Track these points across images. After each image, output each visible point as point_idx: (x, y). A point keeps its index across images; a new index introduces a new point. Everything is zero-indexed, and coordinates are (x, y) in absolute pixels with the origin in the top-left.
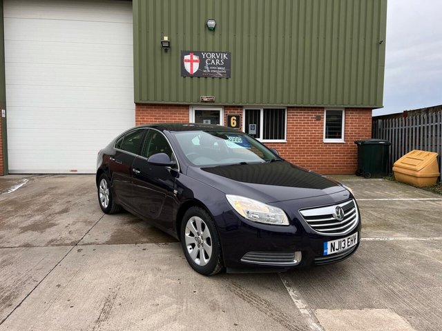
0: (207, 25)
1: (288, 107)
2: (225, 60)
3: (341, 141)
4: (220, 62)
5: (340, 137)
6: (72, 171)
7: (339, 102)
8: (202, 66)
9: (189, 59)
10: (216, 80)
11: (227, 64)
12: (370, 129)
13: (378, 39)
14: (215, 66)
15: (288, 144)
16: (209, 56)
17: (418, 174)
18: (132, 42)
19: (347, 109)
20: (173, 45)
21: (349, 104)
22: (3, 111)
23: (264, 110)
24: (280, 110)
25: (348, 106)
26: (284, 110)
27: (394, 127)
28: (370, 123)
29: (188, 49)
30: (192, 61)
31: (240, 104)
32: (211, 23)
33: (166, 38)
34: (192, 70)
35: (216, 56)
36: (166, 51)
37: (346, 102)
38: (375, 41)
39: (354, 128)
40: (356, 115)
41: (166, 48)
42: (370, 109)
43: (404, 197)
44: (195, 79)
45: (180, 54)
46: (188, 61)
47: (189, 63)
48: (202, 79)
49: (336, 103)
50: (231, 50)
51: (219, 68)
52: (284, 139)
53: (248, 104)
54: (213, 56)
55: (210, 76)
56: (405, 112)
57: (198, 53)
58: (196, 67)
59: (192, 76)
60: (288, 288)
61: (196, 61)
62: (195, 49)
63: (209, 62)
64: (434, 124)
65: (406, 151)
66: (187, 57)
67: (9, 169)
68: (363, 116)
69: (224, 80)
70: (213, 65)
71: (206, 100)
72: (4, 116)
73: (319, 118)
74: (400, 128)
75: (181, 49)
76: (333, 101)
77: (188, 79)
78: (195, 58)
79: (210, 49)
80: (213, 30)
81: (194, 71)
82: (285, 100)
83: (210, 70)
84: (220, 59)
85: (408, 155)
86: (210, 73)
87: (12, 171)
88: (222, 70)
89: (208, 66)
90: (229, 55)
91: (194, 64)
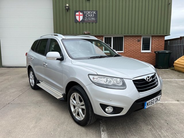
1: (125, 36)
2: (95, 14)
3: (149, 51)
4: (92, 15)
5: (149, 50)
7: (149, 33)
8: (84, 17)
9: (78, 14)
10: (91, 24)
11: (96, 16)
12: (163, 45)
13: (168, 2)
14: (90, 17)
15: (125, 53)
16: (87, 12)
18: (52, 7)
19: (152, 36)
20: (71, 8)
21: (154, 34)
23: (113, 38)
24: (121, 37)
25: (153, 35)
26: (123, 37)
28: (164, 43)
29: (78, 10)
30: (79, 15)
31: (102, 35)
33: (67, 5)
34: (79, 19)
35: (90, 13)
36: (68, 11)
37: (152, 33)
38: (167, 3)
39: (155, 45)
40: (157, 39)
42: (164, 36)
43: (178, 78)
44: (81, 24)
45: (74, 12)
46: (78, 15)
47: (78, 16)
48: (84, 24)
49: (147, 34)
50: (98, 10)
51: (92, 18)
52: (122, 51)
53: (105, 35)
54: (89, 12)
55: (88, 22)
56: (181, 37)
57: (82, 12)
58: (81, 18)
59: (79, 22)
60: (102, 133)
61: (81, 15)
62: (81, 10)
63: (87, 15)
65: (181, 56)
66: (77, 13)
67: (3, 64)
68: (160, 39)
69: (94, 24)
70: (89, 17)
71: (86, 33)
73: (139, 41)
74: (178, 45)
75: (74, 10)
76: (146, 33)
77: (78, 23)
78: (81, 14)
79: (88, 10)
81: (80, 20)
82: (123, 33)
83: (88, 19)
84: (92, 14)
85: (181, 58)
86: (88, 20)
87: (3, 65)
88: (93, 19)
89: (87, 17)
90: (96, 12)
91: (80, 16)
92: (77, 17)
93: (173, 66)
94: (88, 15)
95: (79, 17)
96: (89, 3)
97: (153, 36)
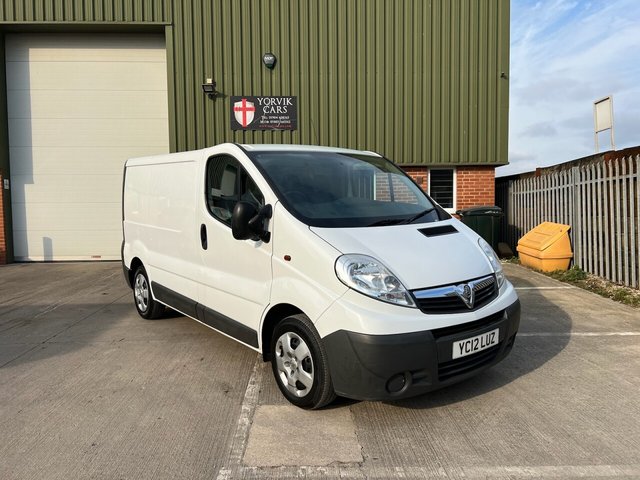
2: (289, 107)
3: (452, 211)
4: (282, 110)
5: (452, 206)
6: (94, 257)
8: (258, 114)
9: (241, 106)
10: (277, 134)
11: (292, 112)
12: (492, 194)
14: (275, 115)
16: (267, 102)
17: (542, 255)
18: (166, 88)
19: (459, 167)
20: (219, 89)
21: (459, 160)
22: (6, 181)
25: (460, 164)
27: (525, 191)
28: (492, 186)
29: (238, 93)
30: (244, 110)
33: (209, 81)
34: (245, 121)
35: (276, 102)
36: (210, 97)
39: (469, 193)
40: (471, 175)
41: (212, 93)
42: (492, 167)
44: (249, 133)
45: (229, 101)
46: (239, 109)
47: (241, 112)
48: (258, 133)
50: (295, 94)
51: (280, 118)
54: (272, 101)
55: (270, 129)
57: (250, 99)
58: (250, 116)
59: (245, 129)
61: (250, 109)
62: (247, 93)
64: (565, 187)
66: (239, 104)
67: (15, 255)
69: (288, 134)
70: (273, 114)
72: (6, 187)
73: (421, 180)
77: (239, 133)
78: (249, 105)
79: (268, 93)
81: (248, 123)
83: (269, 120)
84: (282, 105)
85: (536, 229)
86: (270, 124)
87: (17, 257)
89: (266, 115)
90: (294, 100)
91: (247, 112)
92: (239, 116)
93: (516, 254)
94: (268, 110)
95: (245, 115)
96: (272, 72)
97: (461, 167)
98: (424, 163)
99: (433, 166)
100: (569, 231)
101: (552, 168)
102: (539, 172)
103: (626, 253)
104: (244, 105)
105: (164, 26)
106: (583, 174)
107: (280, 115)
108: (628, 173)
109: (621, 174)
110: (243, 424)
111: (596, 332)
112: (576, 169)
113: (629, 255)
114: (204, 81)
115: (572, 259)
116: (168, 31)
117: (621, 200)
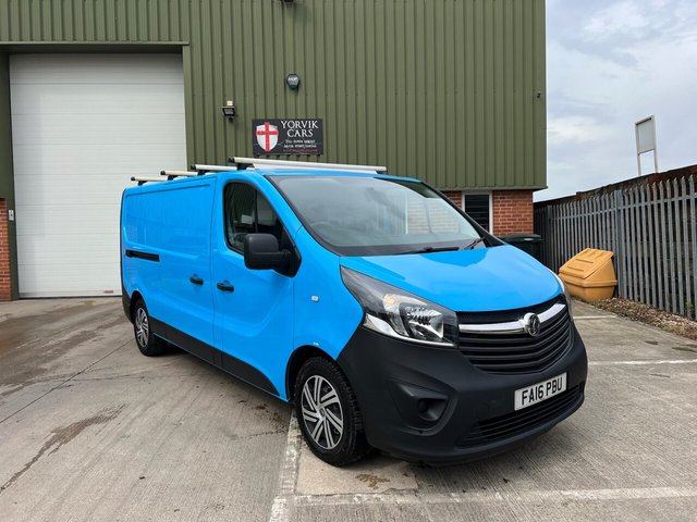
0: (286, 82)
2: (314, 130)
4: (308, 133)
6: (107, 292)
7: (481, 182)
8: (282, 138)
9: (264, 130)
11: (318, 135)
12: (530, 220)
13: (534, 91)
14: (300, 139)
16: (291, 124)
17: (585, 283)
18: (183, 110)
19: (495, 192)
20: (240, 112)
21: (496, 185)
22: (11, 212)
25: (496, 188)
27: (565, 216)
28: (530, 212)
29: (261, 116)
30: (267, 133)
32: (294, 80)
33: (230, 103)
34: (268, 145)
35: (301, 125)
36: (231, 120)
37: (491, 182)
38: (529, 94)
39: (505, 219)
40: (508, 200)
41: (231, 116)
42: (530, 192)
44: (273, 157)
45: (250, 125)
46: (262, 133)
47: (264, 137)
48: (283, 158)
49: (476, 184)
50: (322, 116)
51: (305, 142)
54: (296, 124)
55: (294, 153)
57: (273, 122)
58: (274, 141)
61: (273, 133)
62: (271, 116)
63: (292, 133)
64: (607, 211)
66: (261, 128)
67: (21, 291)
68: (520, 201)
69: (314, 158)
70: (298, 138)
72: (11, 218)
75: (251, 117)
76: (471, 182)
78: (272, 128)
79: (292, 116)
80: (296, 88)
81: (271, 148)
83: (294, 144)
84: (307, 128)
85: (578, 256)
86: (294, 148)
87: (24, 294)
88: (311, 144)
89: (290, 139)
90: (319, 123)
91: (271, 136)
94: (294, 133)
95: (268, 139)
96: (296, 95)
97: (497, 191)
98: (458, 189)
99: (468, 191)
100: (612, 258)
101: (593, 192)
102: (579, 195)
103: (673, 280)
104: (267, 129)
105: (181, 46)
106: (626, 198)
107: (306, 138)
108: (673, 196)
109: (665, 197)
110: (291, 455)
111: (645, 360)
112: (617, 193)
113: (677, 281)
114: (225, 104)
115: (616, 287)
116: (186, 51)
117: (667, 223)
